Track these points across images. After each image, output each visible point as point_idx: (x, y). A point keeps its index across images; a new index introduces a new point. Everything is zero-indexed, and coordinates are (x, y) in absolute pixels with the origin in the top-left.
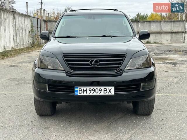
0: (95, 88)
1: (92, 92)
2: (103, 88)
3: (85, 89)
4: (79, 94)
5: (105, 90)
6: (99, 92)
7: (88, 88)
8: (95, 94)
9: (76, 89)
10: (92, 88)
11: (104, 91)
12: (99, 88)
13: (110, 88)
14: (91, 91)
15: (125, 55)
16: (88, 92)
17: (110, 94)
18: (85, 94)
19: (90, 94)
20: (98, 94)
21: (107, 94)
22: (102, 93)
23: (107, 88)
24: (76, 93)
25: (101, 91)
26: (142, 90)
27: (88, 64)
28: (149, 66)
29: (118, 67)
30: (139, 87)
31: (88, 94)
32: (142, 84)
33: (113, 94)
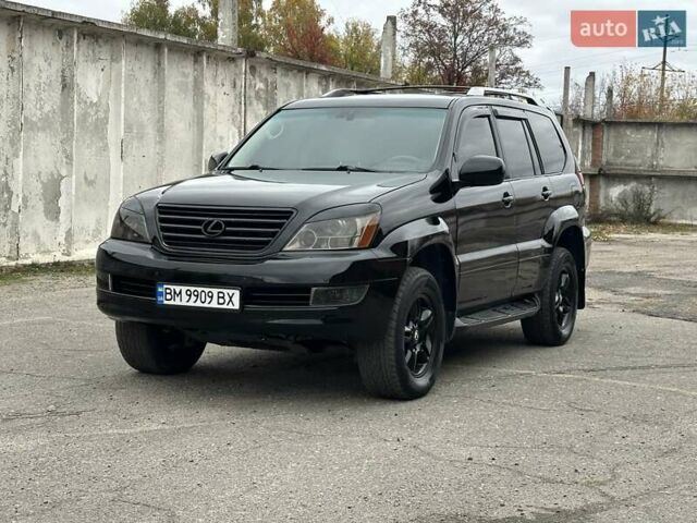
0: (200, 289)
1: (193, 298)
2: (215, 291)
3: (178, 288)
4: (166, 302)
5: (221, 295)
6: (208, 299)
7: (184, 289)
8: (199, 304)
9: (160, 290)
10: (192, 289)
11: (219, 297)
12: (207, 290)
13: (231, 292)
14: (190, 296)
15: (292, 213)
16: (185, 298)
17: (230, 306)
18: (177, 302)
19: (188, 304)
20: (206, 305)
21: (225, 306)
22: (214, 305)
23: (225, 291)
24: (160, 299)
25: (212, 297)
26: (312, 306)
27: (199, 232)
28: (355, 246)
29: (267, 243)
30: (308, 298)
31: (184, 303)
32: (314, 289)
33: (237, 306)
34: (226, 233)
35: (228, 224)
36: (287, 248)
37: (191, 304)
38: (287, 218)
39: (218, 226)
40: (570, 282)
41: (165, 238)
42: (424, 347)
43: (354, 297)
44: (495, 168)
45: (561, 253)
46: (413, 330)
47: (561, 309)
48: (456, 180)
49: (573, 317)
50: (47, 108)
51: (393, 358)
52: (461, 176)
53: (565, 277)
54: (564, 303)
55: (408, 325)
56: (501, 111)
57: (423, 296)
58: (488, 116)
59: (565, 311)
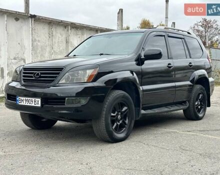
0: (29, 99)
1: (27, 102)
2: (33, 99)
3: (22, 98)
4: (19, 104)
5: (35, 101)
7: (24, 98)
8: (29, 104)
9: (17, 99)
10: (27, 98)
12: (31, 99)
13: (38, 99)
15: (63, 69)
16: (25, 102)
17: (38, 105)
18: (22, 104)
20: (31, 105)
21: (36, 105)
22: (33, 105)
23: (36, 99)
24: (18, 102)
25: (32, 102)
26: (66, 105)
27: (32, 77)
28: (85, 81)
29: (53, 80)
30: (64, 102)
31: (24, 104)
32: (67, 99)
33: (40, 105)
34: (41, 77)
35: (41, 73)
36: (60, 82)
37: (26, 104)
38: (61, 71)
39: (38, 74)
40: (203, 97)
41: (24, 79)
42: (124, 122)
43: (83, 101)
44: (158, 53)
45: (198, 87)
46: (117, 115)
47: (199, 107)
48: (143, 57)
49: (205, 110)
50: (61, 48)
51: (104, 126)
52: (145, 56)
53: (201, 95)
54: (201, 105)
55: (114, 113)
56: (170, 35)
57: (122, 102)
58: (164, 36)
59: (201, 108)
